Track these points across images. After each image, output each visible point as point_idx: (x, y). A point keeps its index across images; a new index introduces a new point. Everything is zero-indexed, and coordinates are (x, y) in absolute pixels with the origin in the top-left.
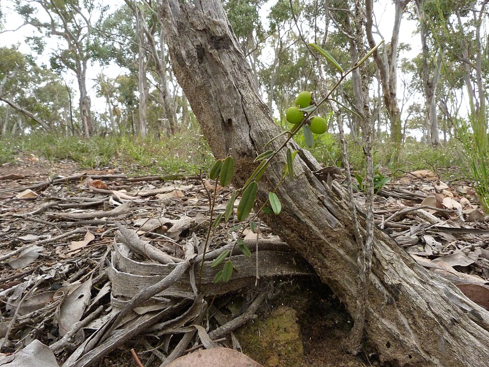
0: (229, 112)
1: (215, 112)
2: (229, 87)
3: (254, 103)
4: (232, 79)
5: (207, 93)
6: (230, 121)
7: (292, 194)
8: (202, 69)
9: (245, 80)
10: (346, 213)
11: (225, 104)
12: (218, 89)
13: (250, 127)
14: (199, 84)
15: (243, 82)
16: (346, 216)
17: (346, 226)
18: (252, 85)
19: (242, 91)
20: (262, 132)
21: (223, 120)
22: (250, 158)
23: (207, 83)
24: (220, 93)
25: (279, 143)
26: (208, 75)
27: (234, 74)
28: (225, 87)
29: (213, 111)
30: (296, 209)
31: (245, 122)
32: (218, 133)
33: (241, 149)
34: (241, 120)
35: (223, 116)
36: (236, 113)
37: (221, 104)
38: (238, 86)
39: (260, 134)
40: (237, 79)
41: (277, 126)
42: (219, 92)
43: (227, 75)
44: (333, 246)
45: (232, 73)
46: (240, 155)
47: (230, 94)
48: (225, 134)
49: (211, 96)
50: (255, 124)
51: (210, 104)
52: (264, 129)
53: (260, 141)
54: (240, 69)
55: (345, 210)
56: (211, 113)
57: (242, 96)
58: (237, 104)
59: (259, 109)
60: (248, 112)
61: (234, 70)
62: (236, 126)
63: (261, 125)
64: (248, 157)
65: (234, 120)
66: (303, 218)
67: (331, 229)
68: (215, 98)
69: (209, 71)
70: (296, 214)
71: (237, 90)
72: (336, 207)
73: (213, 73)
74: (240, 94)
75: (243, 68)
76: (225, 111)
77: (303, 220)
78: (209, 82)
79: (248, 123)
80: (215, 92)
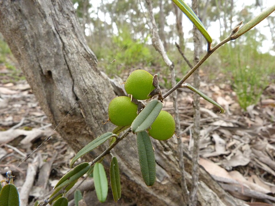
0: (49, 63)
1: (33, 61)
2: (48, 33)
3: (78, 52)
4: (51, 23)
5: (23, 38)
6: (50, 73)
7: (121, 154)
8: (15, 7)
9: (67, 25)
10: (173, 165)
11: (44, 53)
12: (35, 33)
13: (73, 80)
14: (13, 26)
15: (65, 26)
16: (174, 167)
17: (172, 176)
18: (76, 30)
19: (63, 38)
20: (86, 88)
21: (42, 71)
22: (74, 117)
23: (21, 25)
24: (37, 39)
25: (107, 99)
26: (24, 15)
27: (54, 16)
28: (43, 31)
29: (30, 59)
30: (125, 168)
31: (67, 76)
32: (38, 86)
33: (63, 107)
34: (63, 72)
35: (42, 66)
36: (57, 64)
37: (39, 52)
38: (59, 31)
39: (84, 91)
40: (57, 23)
41: (104, 79)
42: (37, 37)
43: (45, 17)
44: (161, 197)
45: (52, 15)
46: (62, 113)
47: (48, 41)
48: (45, 87)
49: (26, 41)
50: (78, 79)
51: (27, 50)
52: (90, 84)
53: (84, 99)
54: (61, 10)
55: (173, 162)
56: (29, 61)
57: (63, 43)
58: (57, 54)
59: (84, 59)
60: (70, 64)
61: (53, 12)
62: (58, 80)
63: (86, 80)
64: (71, 116)
65: (54, 72)
66: (132, 177)
67: (159, 183)
68: (32, 45)
69: (25, 11)
70: (125, 173)
71: (58, 37)
72: (165, 160)
73: (29, 13)
74: (61, 40)
75: (65, 9)
76: (44, 61)
77: (132, 179)
78: (23, 25)
79: (71, 76)
80: (32, 37)
